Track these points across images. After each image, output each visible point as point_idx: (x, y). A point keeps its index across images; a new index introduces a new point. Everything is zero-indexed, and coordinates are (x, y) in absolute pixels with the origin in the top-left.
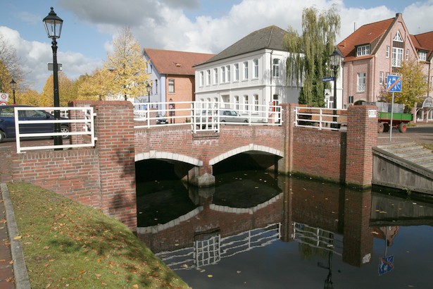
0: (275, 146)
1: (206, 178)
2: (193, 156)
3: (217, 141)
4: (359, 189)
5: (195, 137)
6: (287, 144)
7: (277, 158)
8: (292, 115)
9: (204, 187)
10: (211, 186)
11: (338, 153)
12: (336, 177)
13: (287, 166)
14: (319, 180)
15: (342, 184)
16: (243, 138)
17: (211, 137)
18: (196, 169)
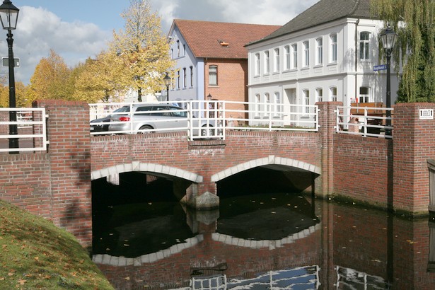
0: (306, 160)
1: (207, 198)
2: (190, 170)
3: (222, 151)
4: (409, 217)
5: (192, 147)
6: (325, 157)
7: (313, 176)
8: (332, 118)
9: (203, 209)
10: (212, 209)
11: (384, 168)
12: (382, 201)
13: (326, 186)
14: (362, 205)
15: (390, 210)
16: (259, 148)
17: (213, 146)
18: (194, 187)
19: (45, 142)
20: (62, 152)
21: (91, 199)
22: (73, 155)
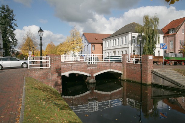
0: (119, 70)
1: (92, 80)
2: (88, 73)
3: (96, 68)
4: (146, 85)
5: (88, 66)
6: (124, 69)
8: (126, 59)
9: (91, 83)
10: (94, 83)
11: (140, 72)
12: (139, 81)
13: (124, 77)
14: (134, 82)
15: (141, 83)
16: (106, 67)
17: (94, 66)
18: (89, 77)
19: (50, 66)
20: (54, 68)
21: (61, 81)
22: (57, 69)
